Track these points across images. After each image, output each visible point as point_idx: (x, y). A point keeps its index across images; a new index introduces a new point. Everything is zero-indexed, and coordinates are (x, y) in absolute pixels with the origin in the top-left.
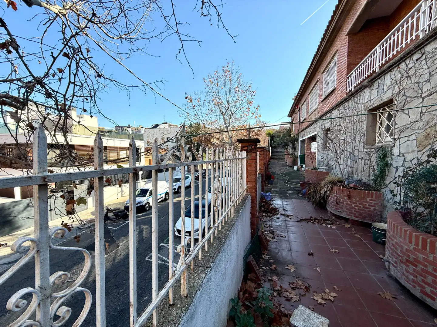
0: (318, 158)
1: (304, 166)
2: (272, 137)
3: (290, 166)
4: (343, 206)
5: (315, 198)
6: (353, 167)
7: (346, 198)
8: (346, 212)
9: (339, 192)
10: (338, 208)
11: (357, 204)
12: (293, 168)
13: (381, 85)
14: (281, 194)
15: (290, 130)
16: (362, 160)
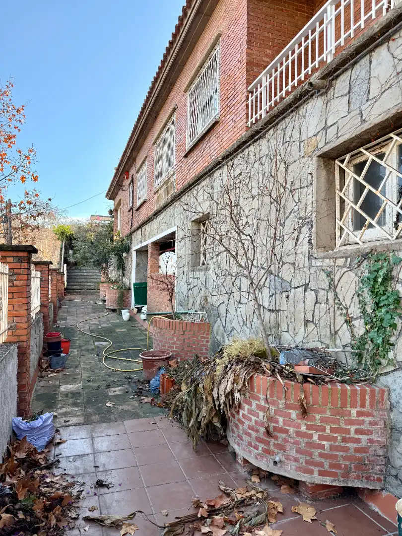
0: (180, 287)
1: (144, 309)
2: (69, 241)
3: (114, 310)
4: (285, 440)
5: (195, 414)
6: (278, 311)
7: (294, 413)
8: (296, 460)
9: (272, 396)
10: (272, 448)
11: (324, 430)
12: (121, 314)
13: (359, 81)
14: (89, 402)
15: (111, 228)
16: (305, 290)
